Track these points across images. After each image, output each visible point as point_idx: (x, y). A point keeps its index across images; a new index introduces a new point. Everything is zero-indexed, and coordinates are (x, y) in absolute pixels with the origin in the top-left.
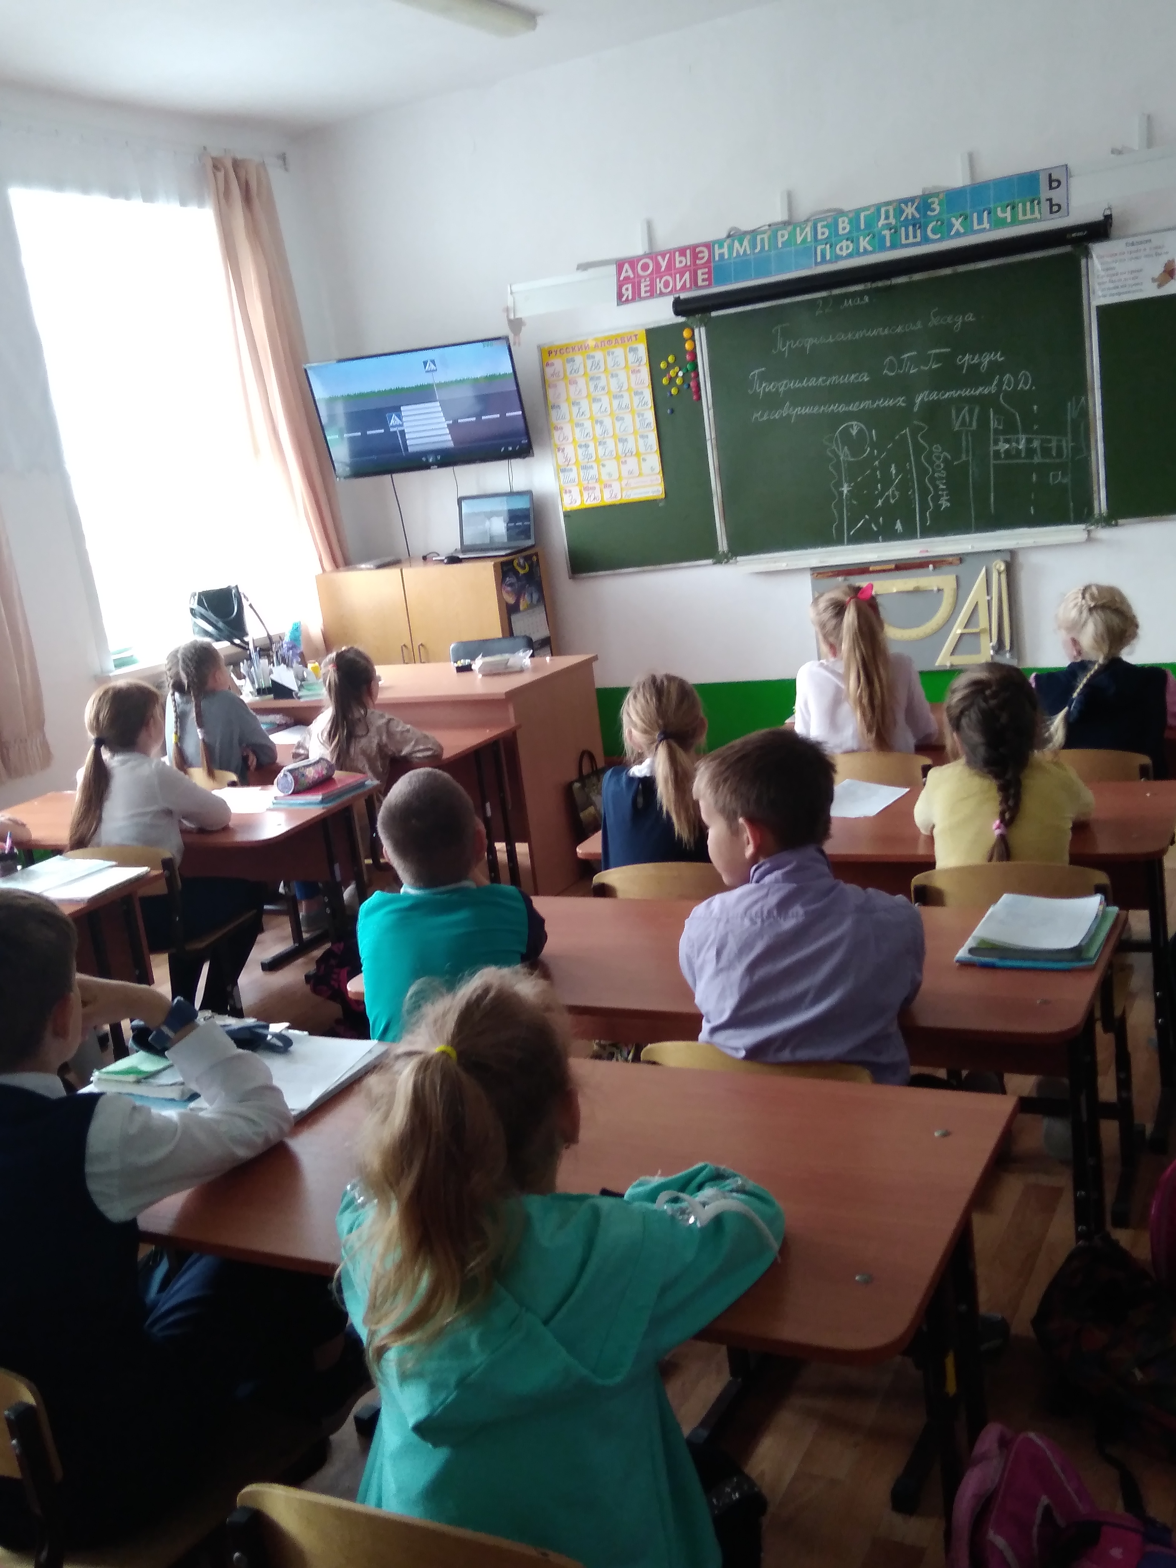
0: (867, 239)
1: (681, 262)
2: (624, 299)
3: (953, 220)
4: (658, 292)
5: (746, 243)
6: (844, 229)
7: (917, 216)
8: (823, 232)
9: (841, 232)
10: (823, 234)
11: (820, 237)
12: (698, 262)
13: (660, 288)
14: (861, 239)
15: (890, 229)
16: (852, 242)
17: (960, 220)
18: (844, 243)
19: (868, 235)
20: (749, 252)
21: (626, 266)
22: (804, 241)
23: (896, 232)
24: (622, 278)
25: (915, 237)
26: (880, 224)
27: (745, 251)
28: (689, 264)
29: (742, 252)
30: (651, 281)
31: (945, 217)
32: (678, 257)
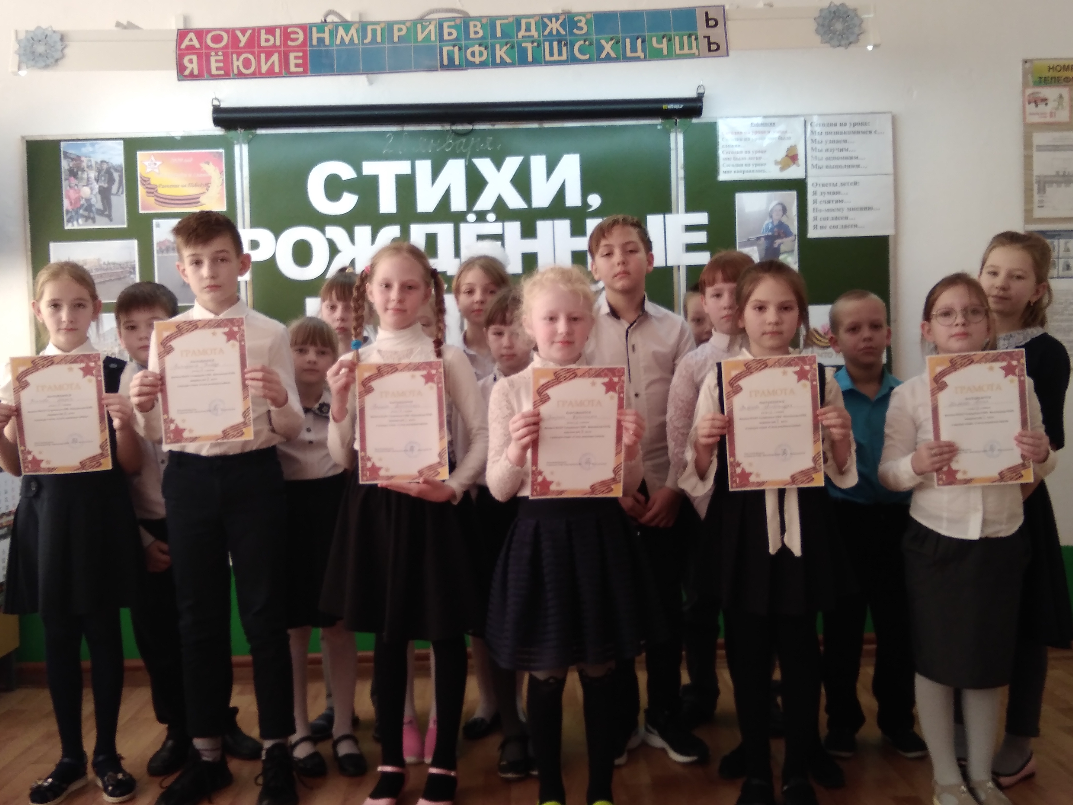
0: (505, 48)
1: (267, 40)
2: (186, 73)
4: (236, 72)
5: (353, 32)
6: (477, 33)
7: (563, 32)
8: (450, 33)
9: (472, 35)
11: (446, 37)
12: (290, 43)
13: (238, 66)
14: (498, 47)
15: (533, 42)
16: (486, 48)
17: (611, 43)
18: (477, 49)
19: (507, 44)
20: (356, 41)
21: (192, 36)
22: (427, 40)
23: (538, 46)
24: (184, 48)
25: (560, 54)
26: (521, 34)
27: (352, 40)
28: (278, 43)
29: (347, 40)
30: (225, 55)
31: (594, 37)
32: (263, 36)
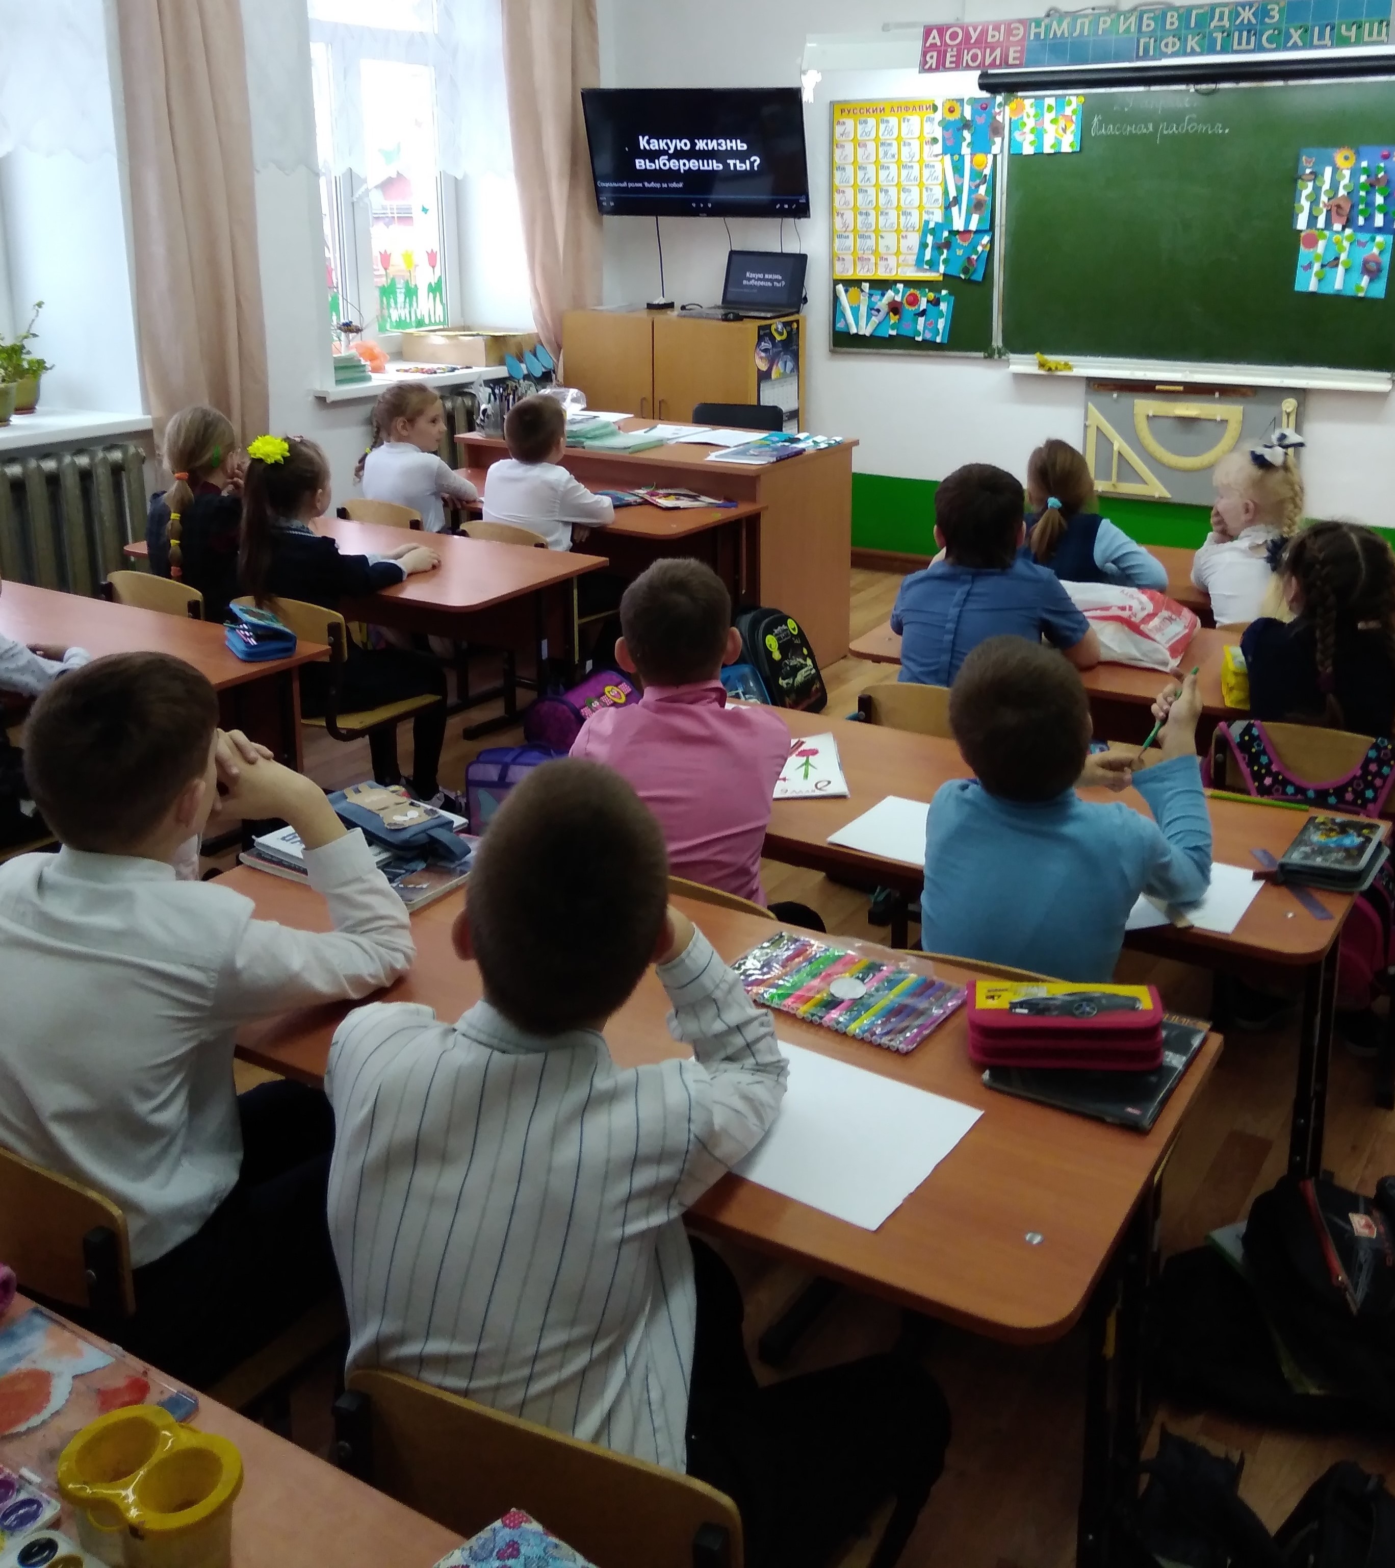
0: (1197, 38)
1: (993, 36)
2: (927, 67)
3: (1292, 31)
4: (964, 64)
5: (1065, 25)
6: (1172, 24)
7: (1254, 21)
8: (1149, 24)
9: (1168, 27)
10: (1148, 26)
11: (1144, 28)
12: (1011, 38)
13: (967, 60)
14: (1190, 37)
15: (1223, 32)
16: (1179, 39)
17: (1300, 32)
18: (1170, 40)
19: (1198, 35)
20: (1066, 35)
21: (935, 32)
22: (1128, 30)
23: (1228, 35)
24: (928, 45)
25: (1248, 43)
26: (1212, 25)
27: (1063, 33)
28: (1001, 39)
29: (1059, 34)
30: (959, 51)
31: (1284, 26)
32: (990, 32)
